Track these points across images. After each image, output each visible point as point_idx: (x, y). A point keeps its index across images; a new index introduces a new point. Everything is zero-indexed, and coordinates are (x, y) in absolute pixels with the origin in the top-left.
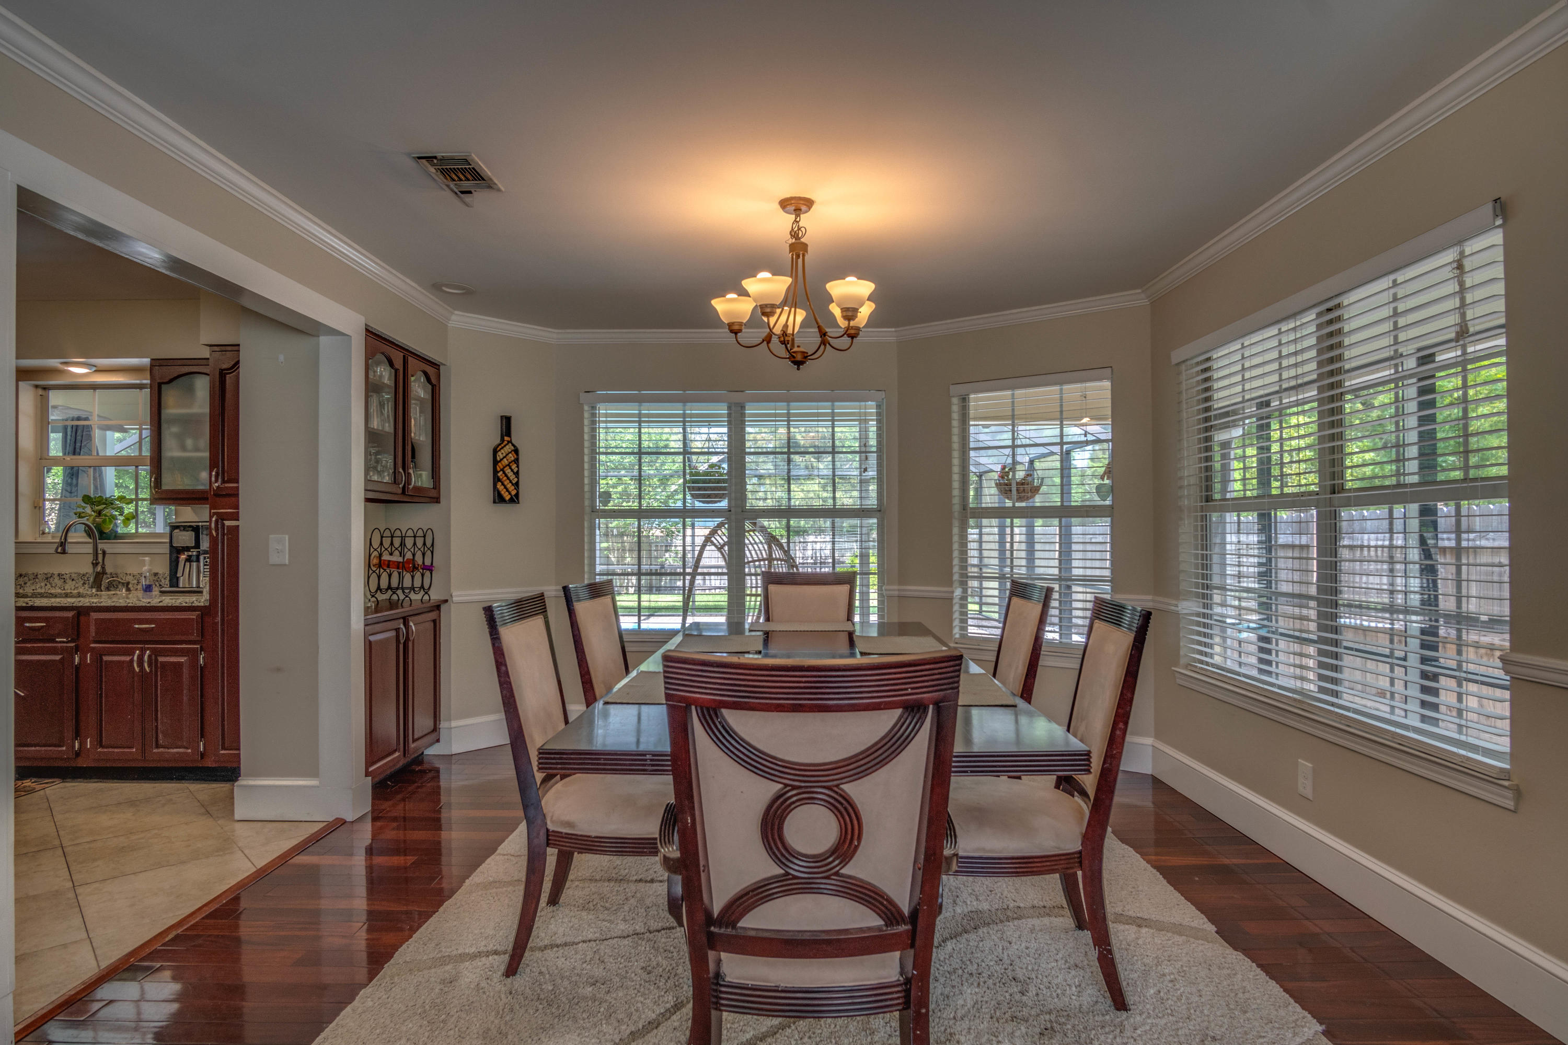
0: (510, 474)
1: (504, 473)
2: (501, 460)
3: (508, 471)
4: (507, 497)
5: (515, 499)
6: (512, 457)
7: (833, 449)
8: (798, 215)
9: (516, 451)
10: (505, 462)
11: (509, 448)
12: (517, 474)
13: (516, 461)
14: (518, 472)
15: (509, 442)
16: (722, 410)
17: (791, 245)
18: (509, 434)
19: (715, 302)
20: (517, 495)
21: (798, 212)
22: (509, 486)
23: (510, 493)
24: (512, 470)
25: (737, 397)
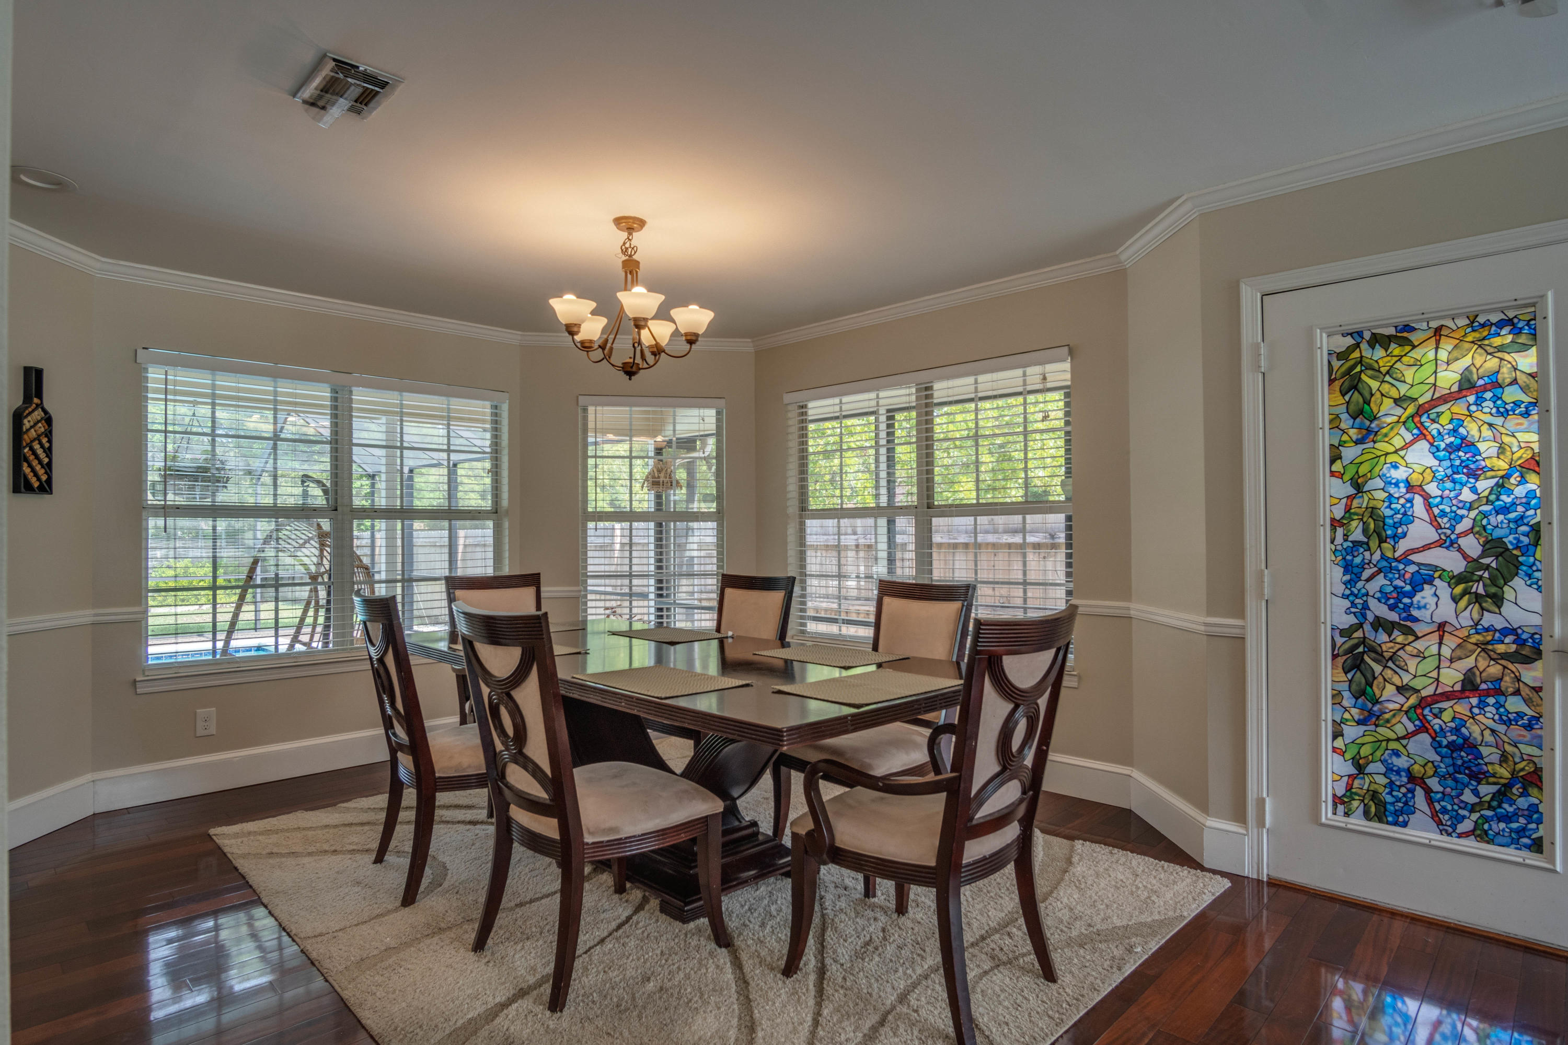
0: (40, 451)
1: (32, 449)
2: (28, 430)
3: (36, 446)
4: (36, 485)
5: (46, 488)
6: (41, 428)
7: (449, 447)
8: (630, 234)
9: (48, 420)
10: (33, 434)
11: (38, 414)
12: (49, 452)
13: (49, 434)
14: (50, 449)
15: (37, 405)
16: (323, 393)
17: (624, 262)
18: (39, 395)
19: (555, 303)
20: (49, 481)
21: (630, 230)
22: (38, 468)
23: (39, 479)
24: (42, 446)
25: (342, 378)
